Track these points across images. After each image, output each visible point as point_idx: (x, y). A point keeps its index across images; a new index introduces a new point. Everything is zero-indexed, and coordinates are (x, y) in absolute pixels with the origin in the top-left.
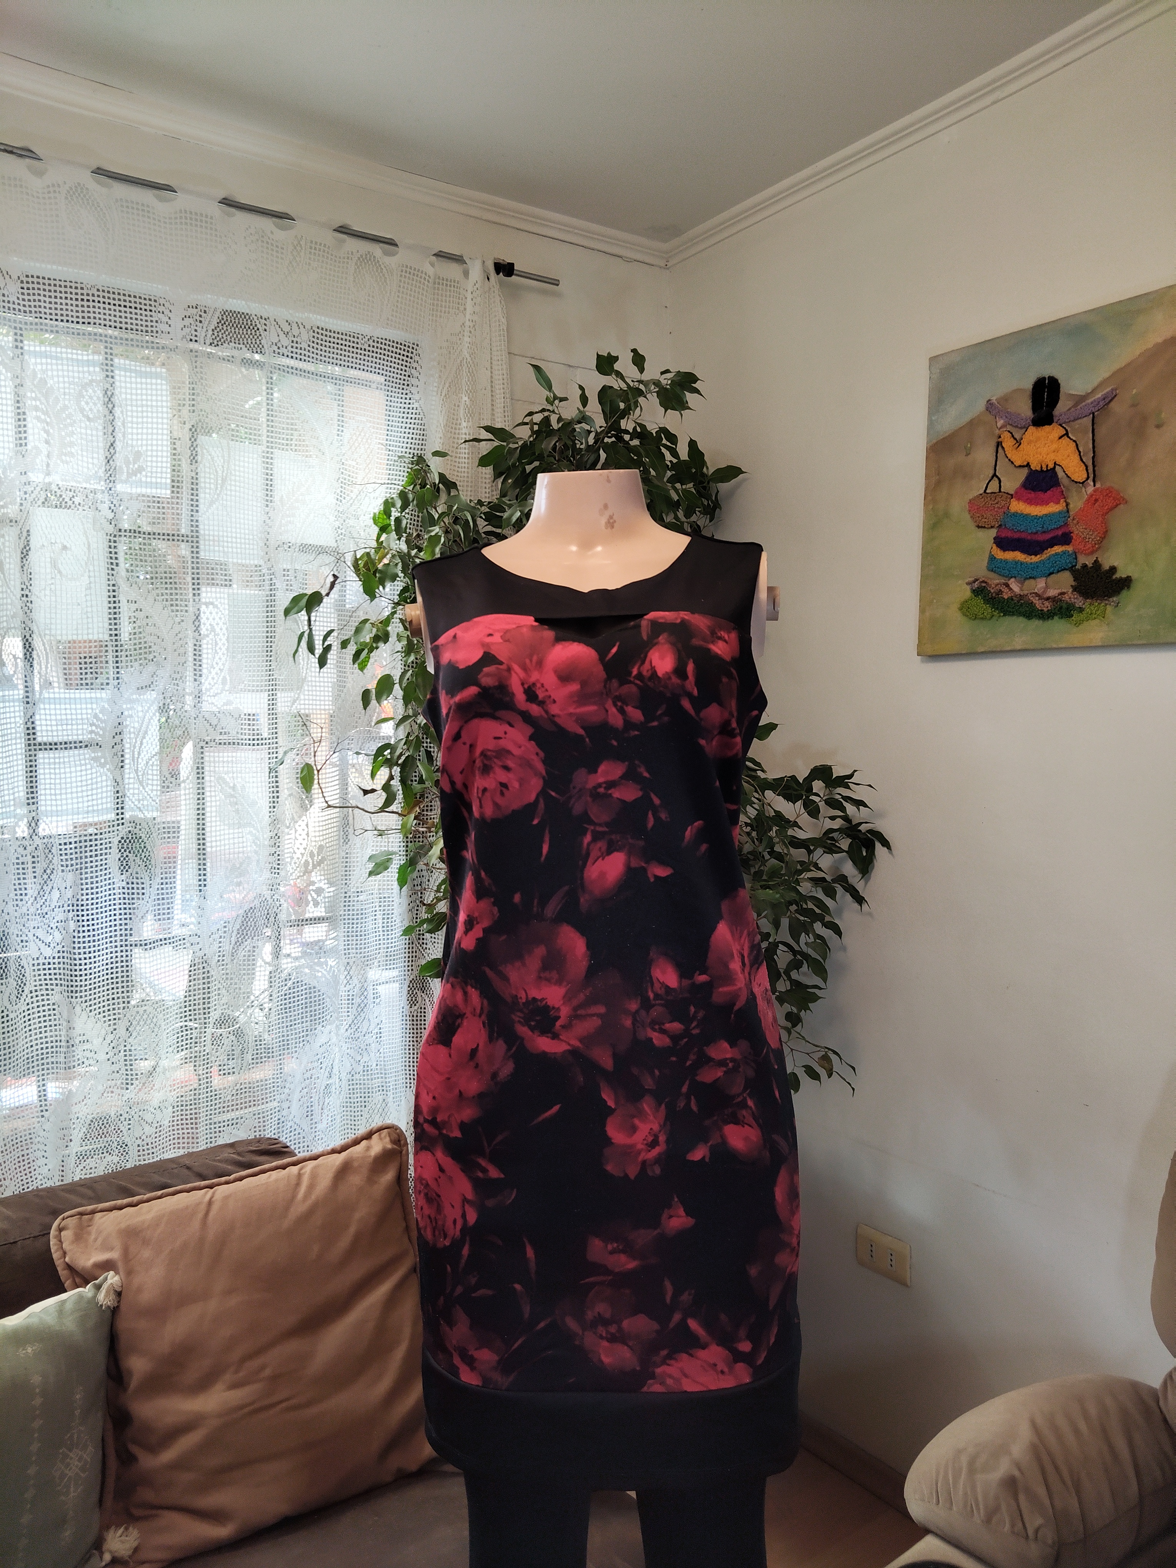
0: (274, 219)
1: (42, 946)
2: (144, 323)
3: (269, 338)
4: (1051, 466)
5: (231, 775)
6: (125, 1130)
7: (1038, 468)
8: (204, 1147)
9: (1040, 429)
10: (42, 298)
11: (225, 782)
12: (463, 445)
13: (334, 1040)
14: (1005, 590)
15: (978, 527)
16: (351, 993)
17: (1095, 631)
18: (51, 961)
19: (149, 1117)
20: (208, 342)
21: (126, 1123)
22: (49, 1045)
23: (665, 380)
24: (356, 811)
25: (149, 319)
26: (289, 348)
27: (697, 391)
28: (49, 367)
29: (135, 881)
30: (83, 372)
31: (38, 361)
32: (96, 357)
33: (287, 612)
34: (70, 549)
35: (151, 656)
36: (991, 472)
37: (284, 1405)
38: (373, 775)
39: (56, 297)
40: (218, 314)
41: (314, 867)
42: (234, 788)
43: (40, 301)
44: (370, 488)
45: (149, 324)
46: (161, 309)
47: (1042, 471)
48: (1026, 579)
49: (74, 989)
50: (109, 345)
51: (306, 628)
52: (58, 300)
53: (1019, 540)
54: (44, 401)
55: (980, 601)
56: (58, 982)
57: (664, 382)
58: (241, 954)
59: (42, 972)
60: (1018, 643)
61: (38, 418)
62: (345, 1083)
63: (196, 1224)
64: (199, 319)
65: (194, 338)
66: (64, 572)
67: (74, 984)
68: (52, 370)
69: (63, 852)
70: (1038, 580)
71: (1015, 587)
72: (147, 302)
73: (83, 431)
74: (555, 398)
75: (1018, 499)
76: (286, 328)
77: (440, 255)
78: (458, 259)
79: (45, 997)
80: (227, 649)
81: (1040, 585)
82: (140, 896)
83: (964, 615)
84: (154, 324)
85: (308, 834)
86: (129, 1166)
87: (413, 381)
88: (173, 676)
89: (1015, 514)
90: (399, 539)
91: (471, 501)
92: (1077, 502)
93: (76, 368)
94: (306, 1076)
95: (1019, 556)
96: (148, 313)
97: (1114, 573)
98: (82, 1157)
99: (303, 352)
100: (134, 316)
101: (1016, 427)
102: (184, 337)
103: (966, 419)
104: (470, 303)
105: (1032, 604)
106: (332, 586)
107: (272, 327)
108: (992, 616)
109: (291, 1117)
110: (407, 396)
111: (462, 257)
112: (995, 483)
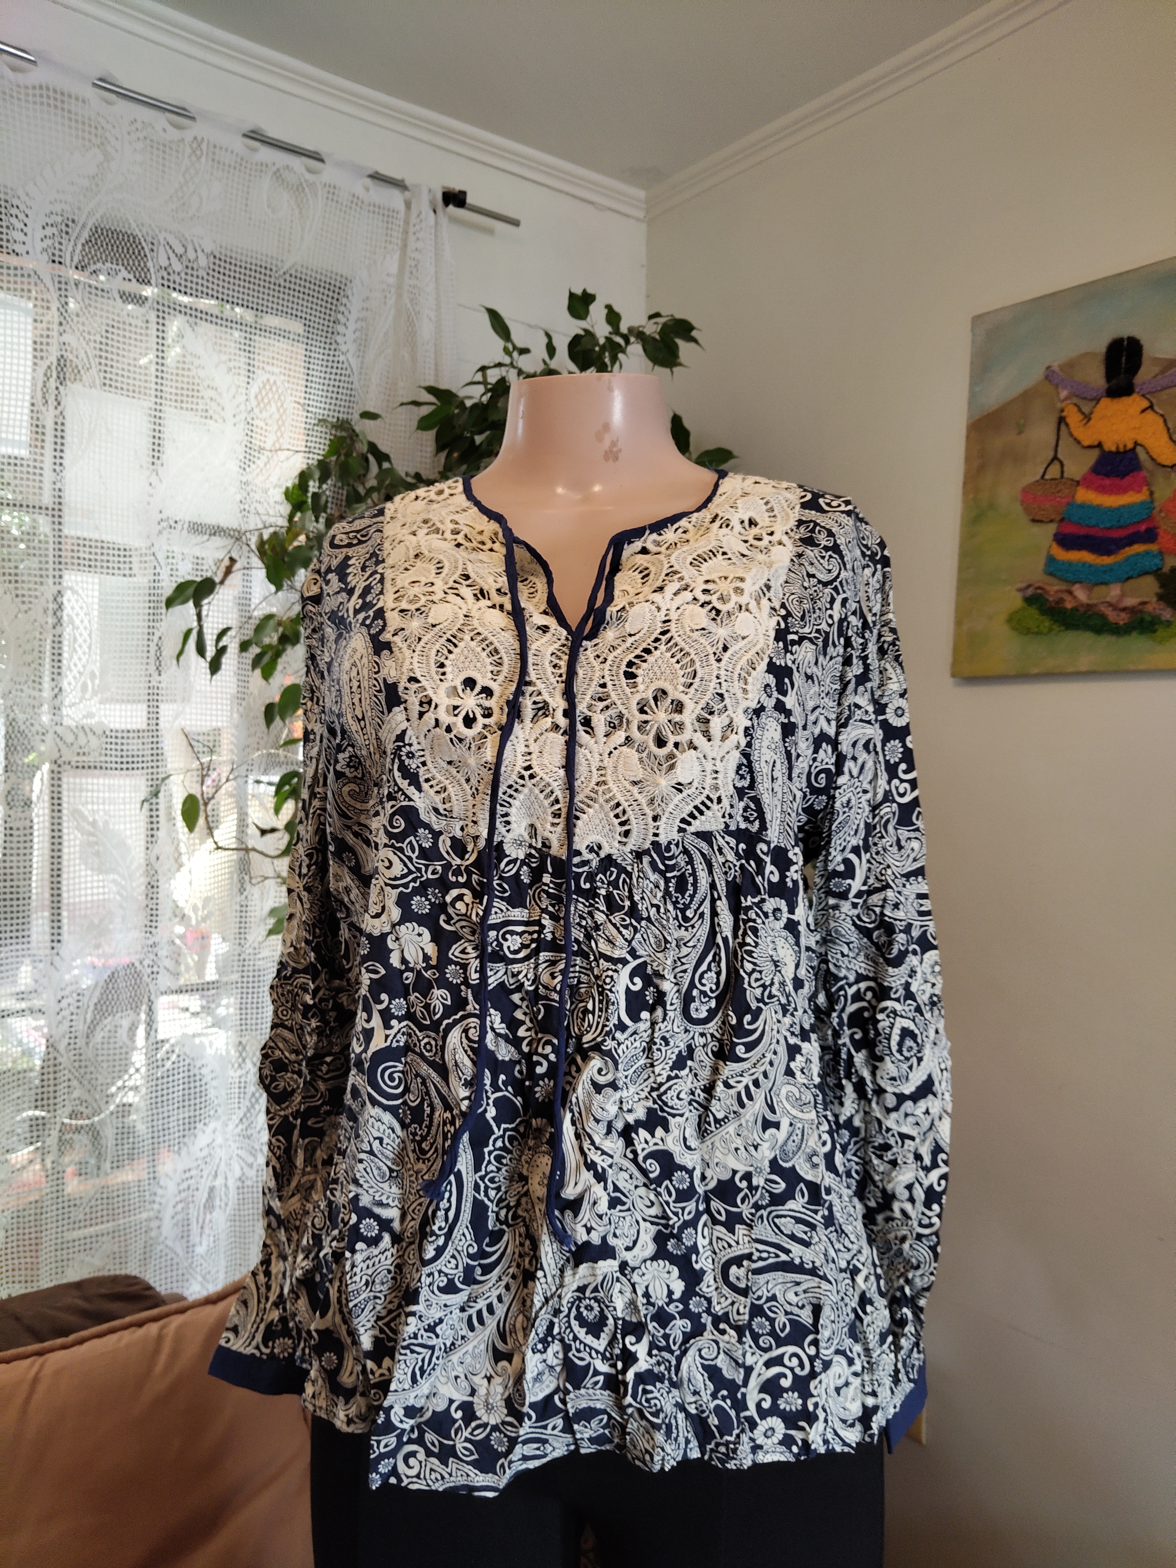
0: (168, 115)
3: (159, 259)
4: (1130, 445)
5: (90, 807)
7: (1113, 449)
9: (1116, 401)
11: (84, 818)
12: (400, 409)
13: (219, 1140)
15: (1034, 521)
16: (243, 1080)
20: (76, 259)
23: (652, 329)
24: (252, 854)
26: (183, 275)
27: (694, 340)
33: (170, 603)
36: (1051, 454)
38: (277, 810)
40: (90, 225)
41: (198, 924)
42: (94, 824)
44: (283, 455)
46: (14, 211)
47: (1118, 452)
48: (1097, 584)
51: (195, 624)
53: (1086, 537)
55: (1033, 612)
57: (650, 331)
58: (99, 1035)
60: (1084, 662)
62: (233, 1192)
64: (64, 228)
65: (57, 252)
70: (1112, 586)
74: (515, 347)
75: (1087, 487)
76: (180, 250)
77: (376, 177)
78: (399, 185)
80: (90, 648)
81: (1114, 592)
83: (1014, 629)
85: (191, 884)
87: (340, 328)
89: (1082, 506)
90: (317, 521)
91: (407, 474)
92: (1164, 491)
94: (181, 1187)
95: (1085, 556)
99: (200, 281)
101: (1085, 398)
102: (45, 250)
103: (1020, 389)
104: (412, 238)
105: (1103, 616)
106: (228, 571)
107: (161, 248)
108: (1050, 630)
109: (161, 1239)
110: (331, 347)
111: (403, 182)
112: (1055, 468)
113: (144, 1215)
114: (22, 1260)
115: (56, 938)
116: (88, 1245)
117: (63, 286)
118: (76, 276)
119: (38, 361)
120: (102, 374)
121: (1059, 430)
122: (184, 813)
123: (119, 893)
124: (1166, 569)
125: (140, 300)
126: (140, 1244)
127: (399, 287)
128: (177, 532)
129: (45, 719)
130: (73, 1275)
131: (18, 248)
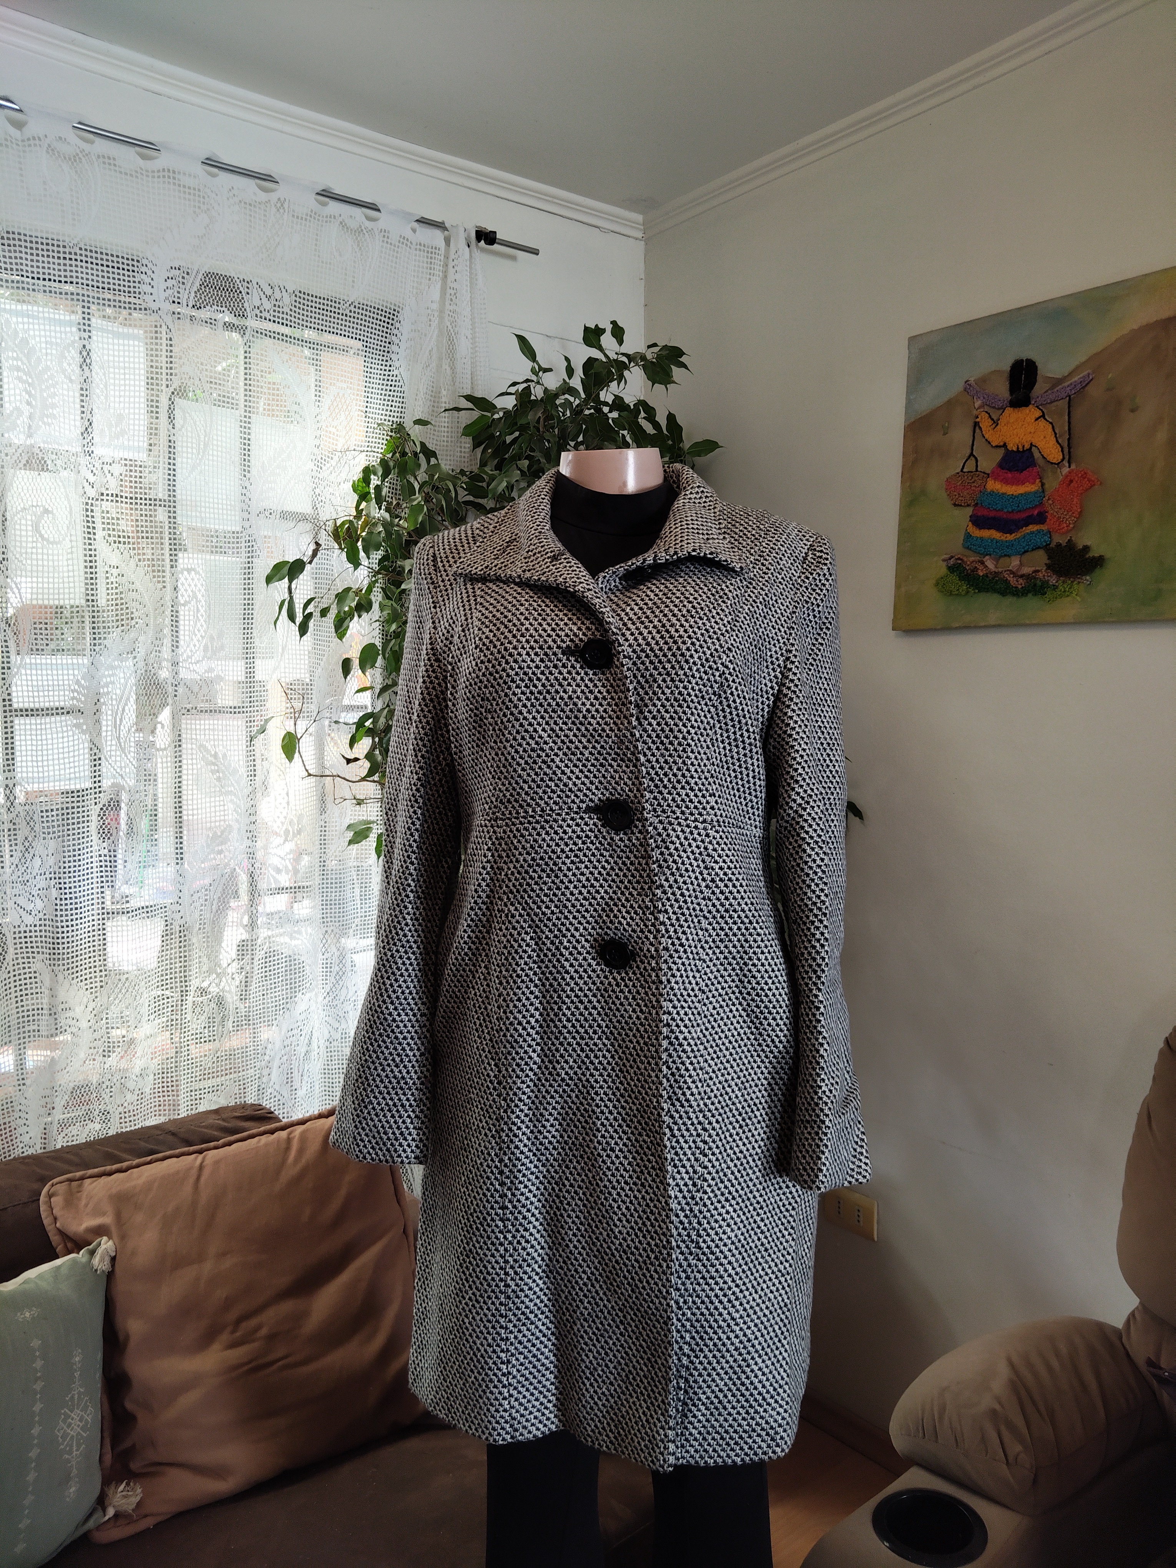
0: (258, 181)
1: (23, 914)
2: (126, 284)
3: (253, 300)
4: (1027, 447)
5: (212, 743)
6: (107, 1098)
7: (1015, 449)
8: (185, 1114)
9: (1017, 410)
10: (24, 255)
11: (207, 750)
12: (445, 415)
13: (313, 1008)
14: (981, 567)
15: (955, 505)
16: (329, 961)
17: (1068, 607)
18: (33, 928)
19: (130, 1085)
20: (190, 305)
21: (108, 1091)
22: (31, 1013)
23: (650, 354)
24: (337, 779)
25: (131, 279)
26: (271, 312)
27: (684, 366)
28: (31, 326)
30: (66, 333)
31: (20, 320)
32: (73, 317)
33: (269, 580)
34: (52, 512)
35: (133, 622)
36: (968, 452)
37: (280, 1363)
38: (353, 744)
39: (38, 255)
40: (200, 276)
41: (294, 836)
42: (215, 756)
43: (21, 258)
44: (350, 455)
45: (132, 284)
46: (144, 269)
47: (1018, 451)
48: (1001, 557)
49: (56, 957)
50: (86, 304)
51: (287, 596)
52: (40, 258)
53: (994, 519)
54: (26, 361)
55: (954, 578)
56: (40, 950)
57: (649, 356)
59: (23, 940)
60: (993, 617)
61: (19, 379)
62: (323, 1050)
63: (188, 1188)
64: (181, 280)
65: (176, 300)
66: (46, 536)
67: (56, 951)
68: (34, 330)
69: (45, 819)
70: (1013, 558)
71: (990, 564)
72: (130, 262)
73: (65, 392)
74: (540, 368)
75: (995, 479)
76: (269, 292)
77: (423, 221)
78: (439, 226)
79: (26, 965)
80: (209, 616)
81: (1015, 562)
83: (940, 591)
84: (137, 285)
85: (288, 803)
86: (111, 1133)
87: (394, 348)
89: (992, 493)
90: (380, 508)
91: (451, 470)
92: (1053, 483)
93: (58, 329)
94: (286, 1043)
95: (994, 534)
96: (131, 273)
97: (1087, 552)
98: (63, 1125)
99: (285, 316)
100: (116, 276)
101: (994, 407)
102: (167, 298)
103: (945, 398)
104: (451, 271)
105: (1006, 581)
106: (315, 553)
107: (254, 291)
108: (968, 592)
109: (271, 1084)
110: (387, 363)
111: (443, 223)
112: (971, 463)
113: (258, 1065)
114: (166, 1098)
115: (179, 856)
121: (974, 432)
122: (283, 747)
124: (1053, 545)
127: (441, 311)
128: (271, 521)
130: (208, 1106)
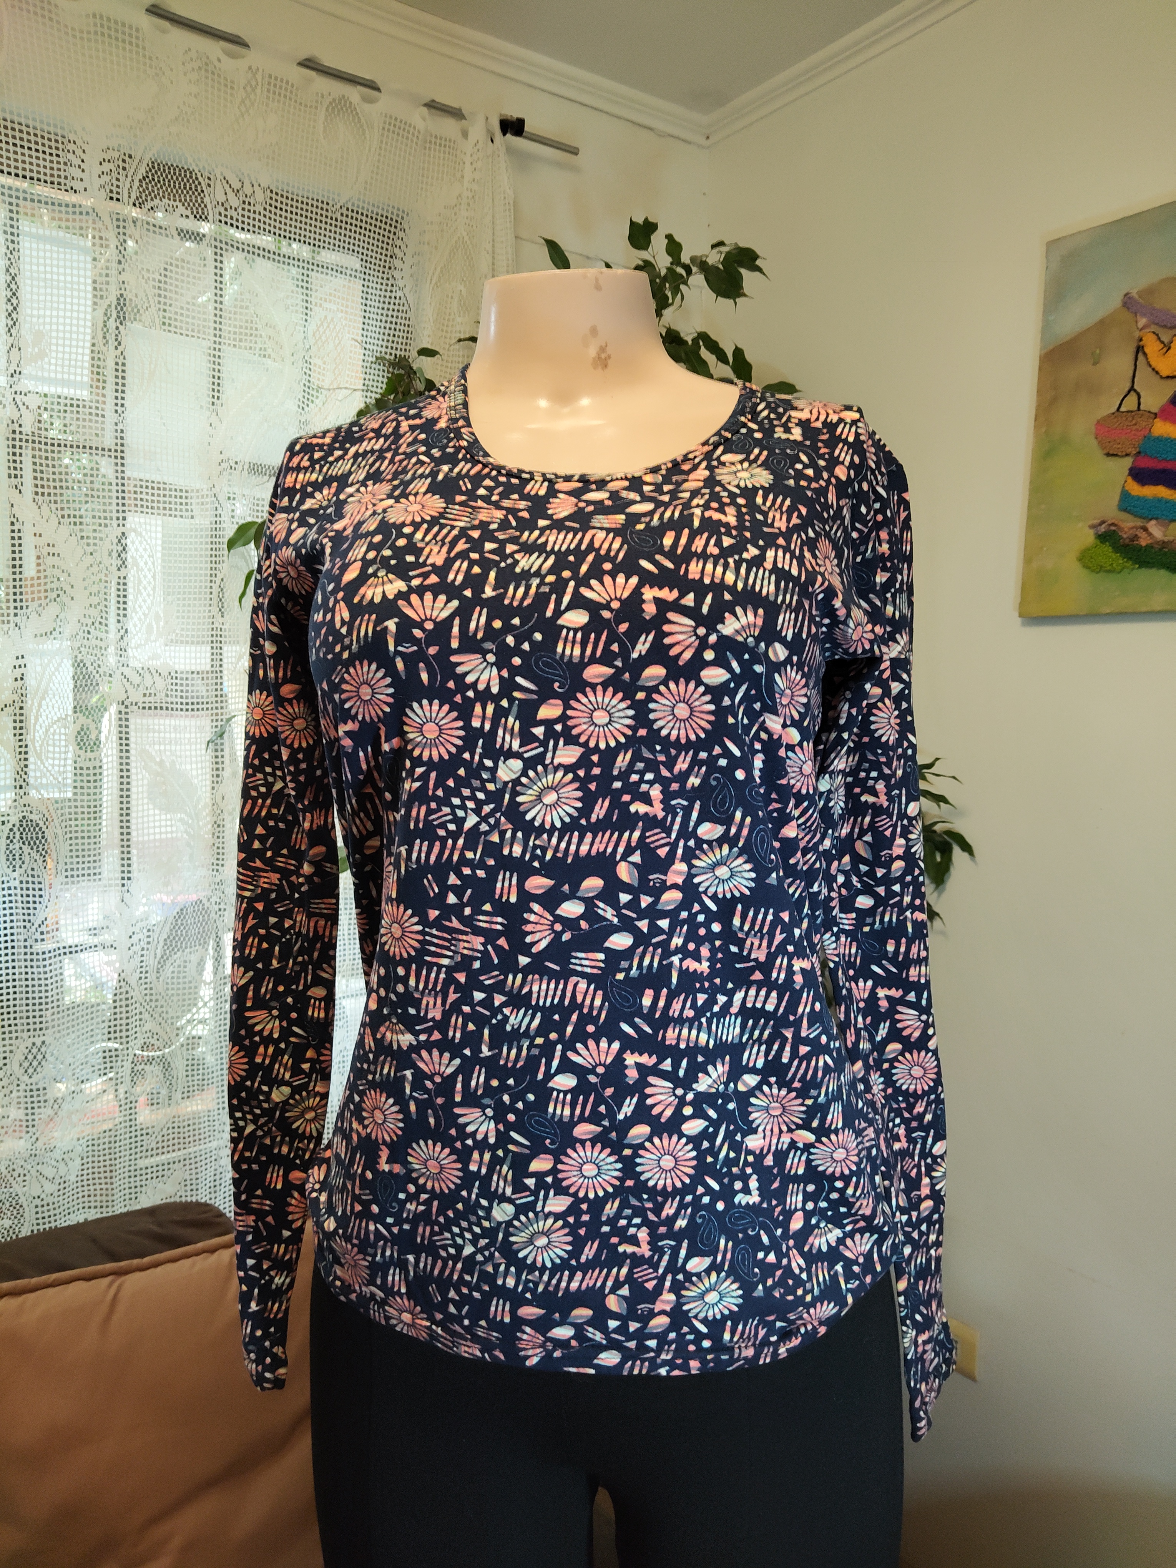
0: (222, 43)
2: (48, 164)
3: (216, 194)
5: (157, 747)
11: (151, 758)
12: (457, 346)
14: (1142, 534)
15: (1108, 455)
19: (49, 1172)
20: (133, 196)
23: (714, 258)
26: (240, 210)
27: (759, 270)
29: (30, 879)
33: (232, 544)
35: (54, 595)
36: (1128, 385)
40: (147, 160)
42: (161, 763)
44: (341, 394)
45: (55, 166)
46: (71, 147)
48: (1172, 521)
53: (1164, 471)
55: (1107, 549)
58: (168, 970)
60: (1158, 602)
64: (121, 164)
65: (114, 189)
72: (53, 137)
75: (1165, 419)
76: (236, 185)
77: (432, 105)
78: (456, 114)
80: (154, 589)
82: (37, 899)
83: (1086, 566)
84: (62, 167)
86: (25, 1232)
87: (397, 263)
88: (83, 620)
89: (1159, 439)
95: (1161, 492)
96: (54, 152)
99: (257, 216)
101: (1165, 326)
102: (102, 187)
103: (1096, 317)
104: (469, 169)
107: (218, 183)
108: (1124, 568)
110: (389, 282)
111: (460, 110)
112: (1132, 399)
113: (214, 1144)
114: (98, 1187)
115: (126, 875)
116: (160, 1173)
117: (121, 224)
118: (135, 213)
119: (98, 300)
120: (161, 313)
121: (1136, 359)
123: (186, 832)
125: (198, 237)
126: (210, 1172)
127: (457, 220)
128: (237, 472)
129: (112, 660)
130: (146, 1201)
131: (77, 185)
